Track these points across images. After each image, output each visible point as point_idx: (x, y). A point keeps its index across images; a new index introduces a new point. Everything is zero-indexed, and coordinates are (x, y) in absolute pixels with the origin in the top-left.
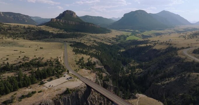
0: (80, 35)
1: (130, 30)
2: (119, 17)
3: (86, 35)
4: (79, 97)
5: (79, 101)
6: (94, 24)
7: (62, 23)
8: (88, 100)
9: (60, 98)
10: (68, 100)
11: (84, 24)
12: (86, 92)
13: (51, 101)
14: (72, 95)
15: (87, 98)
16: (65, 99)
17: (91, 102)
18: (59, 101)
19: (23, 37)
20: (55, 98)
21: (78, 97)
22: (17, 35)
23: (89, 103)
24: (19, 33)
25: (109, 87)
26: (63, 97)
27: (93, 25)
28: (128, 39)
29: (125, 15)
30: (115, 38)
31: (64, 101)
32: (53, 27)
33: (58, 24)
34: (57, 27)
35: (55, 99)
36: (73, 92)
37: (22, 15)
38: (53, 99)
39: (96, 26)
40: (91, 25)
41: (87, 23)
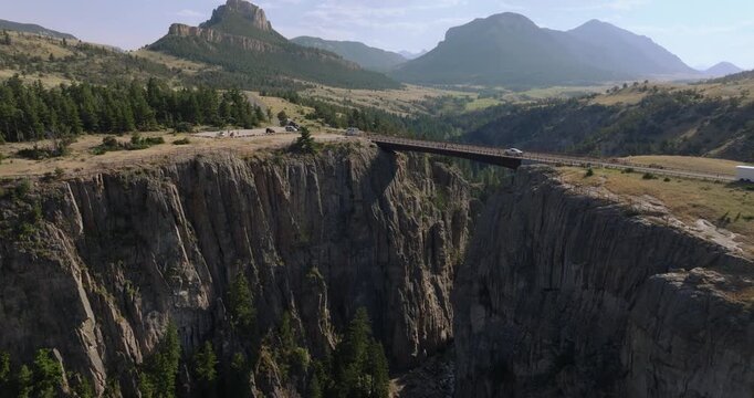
3: (310, 87)
4: (354, 177)
5: (352, 196)
7: (213, 43)
8: (387, 193)
9: (276, 161)
10: (310, 178)
11: (299, 53)
12: (376, 163)
13: (240, 163)
14: (323, 163)
15: (383, 187)
16: (298, 169)
17: (399, 209)
18: (273, 172)
19: (60, 71)
20: (255, 157)
21: (349, 176)
22: (34, 64)
23: (394, 209)
24: (45, 57)
25: (455, 186)
26: (284, 159)
27: (333, 58)
28: (470, 107)
29: (453, 33)
30: (423, 104)
31: (294, 179)
32: (179, 55)
33: (197, 47)
34: (195, 58)
35: (254, 160)
36: (326, 152)
37: (46, 30)
38: (246, 159)
39: (347, 62)
40: (325, 57)
41: (310, 49)
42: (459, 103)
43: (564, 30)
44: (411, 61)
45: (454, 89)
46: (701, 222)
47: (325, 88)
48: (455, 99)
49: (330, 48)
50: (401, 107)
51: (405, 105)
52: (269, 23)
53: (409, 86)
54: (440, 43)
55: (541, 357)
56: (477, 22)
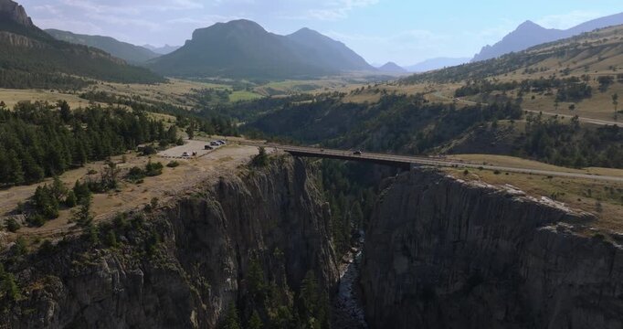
0: (70, 81)
1: (222, 80)
2: (167, 45)
3: (92, 83)
4: (289, 179)
5: (288, 193)
6: (104, 53)
8: (306, 188)
9: (253, 175)
13: (240, 179)
14: (274, 172)
15: (303, 184)
16: (263, 179)
18: (254, 182)
20: (242, 173)
21: (286, 179)
23: (310, 198)
26: (255, 172)
27: (102, 55)
28: (233, 99)
29: (198, 33)
30: (194, 96)
31: (262, 186)
35: (243, 176)
38: (239, 176)
39: (116, 59)
40: (94, 53)
41: (80, 46)
42: (224, 95)
43: (284, 35)
44: (164, 56)
45: (208, 81)
46: (543, 198)
47: (106, 83)
48: (217, 92)
49: (82, 42)
50: (178, 100)
51: (182, 98)
52: (30, 18)
53: (172, 80)
54: (187, 41)
55: (457, 281)
56: (218, 25)
